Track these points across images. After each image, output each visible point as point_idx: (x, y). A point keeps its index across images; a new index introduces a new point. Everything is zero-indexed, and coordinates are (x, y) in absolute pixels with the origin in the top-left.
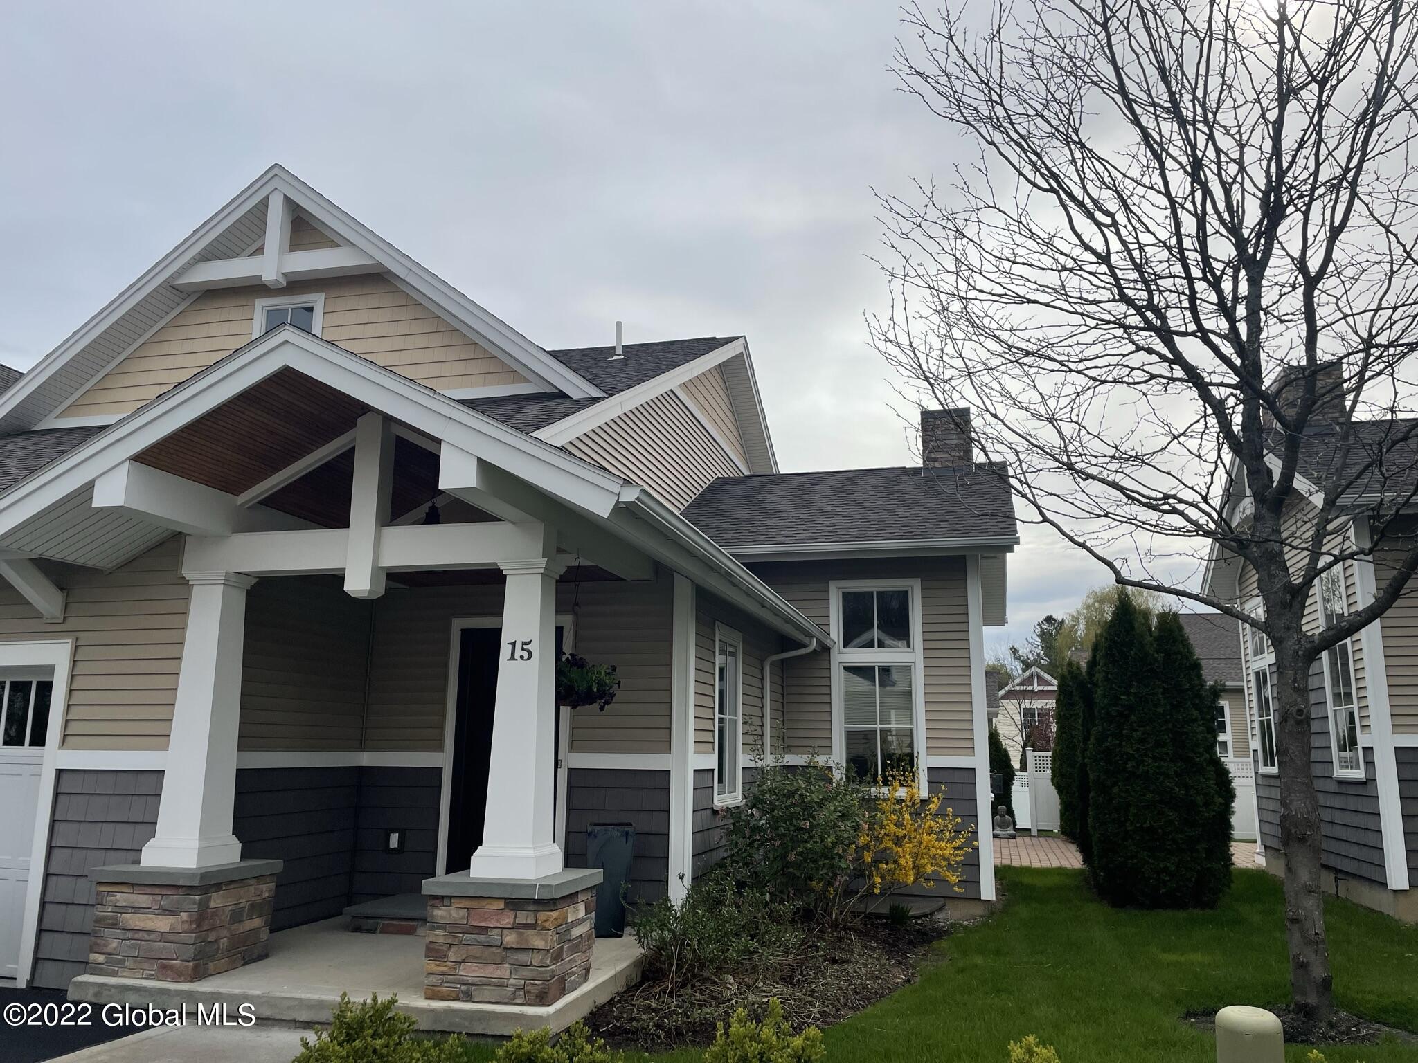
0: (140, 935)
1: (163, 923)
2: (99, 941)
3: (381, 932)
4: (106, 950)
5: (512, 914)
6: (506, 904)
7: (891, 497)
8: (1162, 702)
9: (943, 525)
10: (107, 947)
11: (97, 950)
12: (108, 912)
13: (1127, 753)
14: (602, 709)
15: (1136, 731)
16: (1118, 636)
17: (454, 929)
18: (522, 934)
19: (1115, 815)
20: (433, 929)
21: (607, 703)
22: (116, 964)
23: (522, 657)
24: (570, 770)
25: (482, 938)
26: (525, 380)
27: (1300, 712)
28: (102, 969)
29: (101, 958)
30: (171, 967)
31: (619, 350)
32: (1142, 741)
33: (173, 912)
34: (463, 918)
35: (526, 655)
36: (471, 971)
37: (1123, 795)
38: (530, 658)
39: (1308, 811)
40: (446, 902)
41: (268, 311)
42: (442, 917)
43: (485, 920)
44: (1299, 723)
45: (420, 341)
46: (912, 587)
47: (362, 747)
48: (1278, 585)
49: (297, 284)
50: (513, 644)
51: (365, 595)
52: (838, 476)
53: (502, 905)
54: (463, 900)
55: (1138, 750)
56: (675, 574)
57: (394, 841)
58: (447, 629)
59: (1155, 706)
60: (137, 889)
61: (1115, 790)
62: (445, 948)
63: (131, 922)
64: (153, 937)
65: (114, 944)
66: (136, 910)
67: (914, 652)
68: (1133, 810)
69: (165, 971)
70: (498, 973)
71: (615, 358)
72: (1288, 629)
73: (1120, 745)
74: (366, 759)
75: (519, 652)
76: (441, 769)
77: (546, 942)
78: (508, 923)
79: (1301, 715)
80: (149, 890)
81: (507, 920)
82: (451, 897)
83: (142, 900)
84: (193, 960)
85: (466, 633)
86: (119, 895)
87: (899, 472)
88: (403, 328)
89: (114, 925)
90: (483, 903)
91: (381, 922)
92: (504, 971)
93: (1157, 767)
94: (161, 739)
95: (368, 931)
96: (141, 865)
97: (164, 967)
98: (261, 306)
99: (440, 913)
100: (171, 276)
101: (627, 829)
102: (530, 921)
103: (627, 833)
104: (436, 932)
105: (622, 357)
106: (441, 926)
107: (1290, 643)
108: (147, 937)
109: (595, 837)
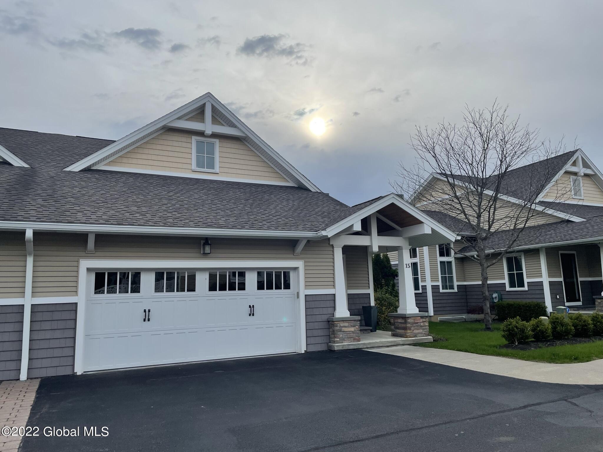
0: (347, 333)
1: (352, 329)
2: (337, 335)
4: (339, 337)
12: (338, 328)
25: (417, 325)
26: (288, 181)
28: (339, 342)
30: (356, 339)
33: (354, 326)
34: (413, 321)
41: (199, 142)
43: (417, 321)
50: (406, 264)
54: (413, 317)
63: (345, 330)
64: (350, 332)
65: (341, 335)
66: (345, 327)
70: (420, 331)
75: (408, 266)
78: (421, 321)
80: (348, 322)
83: (346, 324)
86: (340, 324)
89: (341, 331)
97: (354, 339)
98: (195, 139)
100: (167, 123)
104: (409, 324)
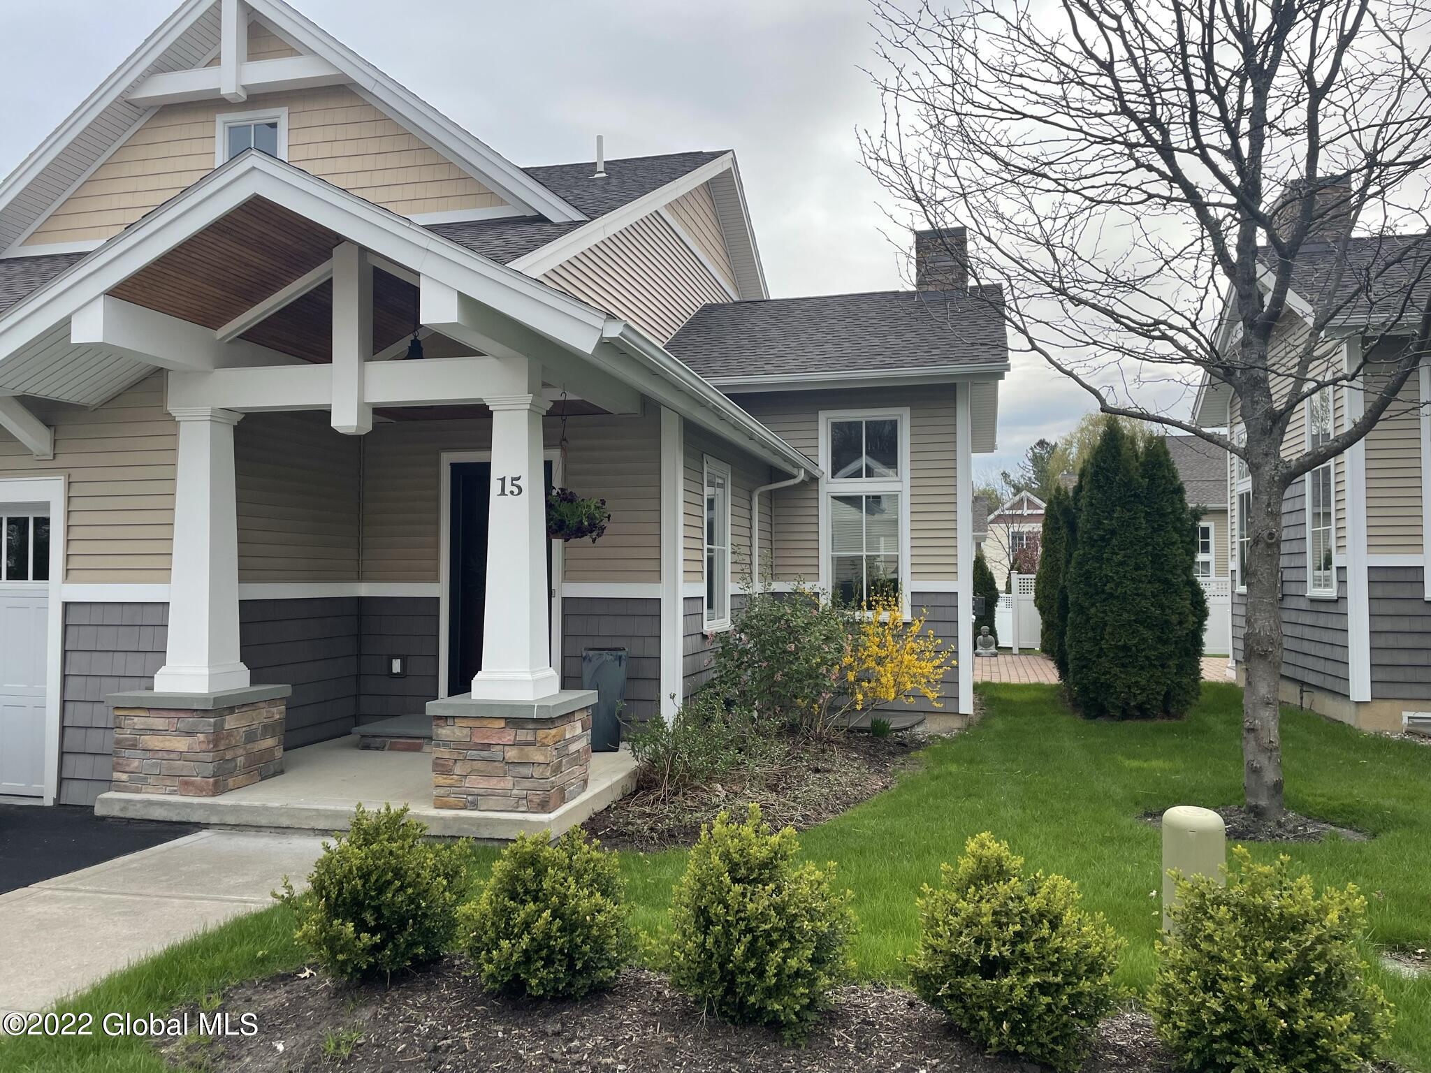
0: (160, 755)
1: (181, 744)
2: (121, 761)
3: (390, 749)
4: (127, 769)
5: (512, 732)
6: (507, 724)
7: (883, 323)
8: (1144, 526)
9: (935, 352)
10: (129, 765)
11: (119, 769)
12: (126, 734)
13: (1106, 576)
14: (594, 541)
15: (1117, 554)
16: (1105, 462)
17: (459, 746)
18: (522, 750)
19: (1090, 634)
20: (438, 746)
21: (599, 535)
22: (139, 781)
23: (512, 493)
24: (564, 599)
25: (485, 754)
26: (502, 202)
27: (1271, 535)
28: (125, 786)
29: (124, 777)
30: (192, 784)
31: (600, 167)
32: (1121, 564)
33: (189, 734)
34: (466, 736)
35: (516, 491)
36: (476, 784)
37: (1102, 615)
38: (519, 493)
39: (1271, 630)
40: (450, 722)
41: (230, 128)
42: (447, 736)
43: (488, 737)
44: (1269, 546)
45: (393, 160)
46: (901, 416)
47: (360, 578)
48: (1260, 410)
49: (258, 98)
50: (503, 480)
51: (352, 431)
52: (829, 301)
53: (503, 725)
54: (465, 720)
55: (1117, 572)
56: (662, 407)
57: (396, 666)
58: (437, 464)
59: (1136, 529)
60: (153, 713)
61: (1093, 610)
62: (451, 763)
63: (149, 743)
64: (173, 756)
65: (136, 763)
66: (155, 732)
67: (901, 481)
68: (1109, 629)
69: (186, 786)
70: (502, 785)
71: (596, 176)
72: (1266, 455)
73: (1100, 568)
74: (365, 590)
75: (508, 488)
76: (438, 599)
77: (546, 757)
78: (510, 740)
79: (1272, 539)
80: (165, 714)
81: (509, 736)
82: (454, 717)
83: (159, 723)
84: (213, 776)
85: (455, 467)
86: (136, 719)
87: (893, 297)
88: (372, 146)
89: (134, 746)
90: (485, 722)
91: (389, 741)
92: (508, 783)
93: (1136, 589)
94: (163, 572)
95: (377, 749)
96: (156, 690)
98: (222, 122)
99: (445, 732)
100: (126, 91)
101: (620, 653)
102: (530, 738)
103: (620, 657)
104: (442, 749)
105: (604, 175)
106: (446, 744)
107: (1267, 469)
108: (167, 757)
109: (590, 661)
